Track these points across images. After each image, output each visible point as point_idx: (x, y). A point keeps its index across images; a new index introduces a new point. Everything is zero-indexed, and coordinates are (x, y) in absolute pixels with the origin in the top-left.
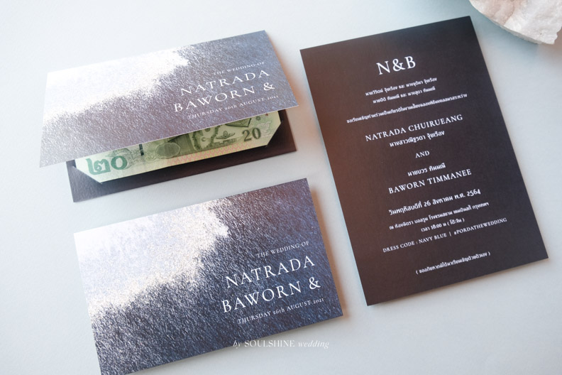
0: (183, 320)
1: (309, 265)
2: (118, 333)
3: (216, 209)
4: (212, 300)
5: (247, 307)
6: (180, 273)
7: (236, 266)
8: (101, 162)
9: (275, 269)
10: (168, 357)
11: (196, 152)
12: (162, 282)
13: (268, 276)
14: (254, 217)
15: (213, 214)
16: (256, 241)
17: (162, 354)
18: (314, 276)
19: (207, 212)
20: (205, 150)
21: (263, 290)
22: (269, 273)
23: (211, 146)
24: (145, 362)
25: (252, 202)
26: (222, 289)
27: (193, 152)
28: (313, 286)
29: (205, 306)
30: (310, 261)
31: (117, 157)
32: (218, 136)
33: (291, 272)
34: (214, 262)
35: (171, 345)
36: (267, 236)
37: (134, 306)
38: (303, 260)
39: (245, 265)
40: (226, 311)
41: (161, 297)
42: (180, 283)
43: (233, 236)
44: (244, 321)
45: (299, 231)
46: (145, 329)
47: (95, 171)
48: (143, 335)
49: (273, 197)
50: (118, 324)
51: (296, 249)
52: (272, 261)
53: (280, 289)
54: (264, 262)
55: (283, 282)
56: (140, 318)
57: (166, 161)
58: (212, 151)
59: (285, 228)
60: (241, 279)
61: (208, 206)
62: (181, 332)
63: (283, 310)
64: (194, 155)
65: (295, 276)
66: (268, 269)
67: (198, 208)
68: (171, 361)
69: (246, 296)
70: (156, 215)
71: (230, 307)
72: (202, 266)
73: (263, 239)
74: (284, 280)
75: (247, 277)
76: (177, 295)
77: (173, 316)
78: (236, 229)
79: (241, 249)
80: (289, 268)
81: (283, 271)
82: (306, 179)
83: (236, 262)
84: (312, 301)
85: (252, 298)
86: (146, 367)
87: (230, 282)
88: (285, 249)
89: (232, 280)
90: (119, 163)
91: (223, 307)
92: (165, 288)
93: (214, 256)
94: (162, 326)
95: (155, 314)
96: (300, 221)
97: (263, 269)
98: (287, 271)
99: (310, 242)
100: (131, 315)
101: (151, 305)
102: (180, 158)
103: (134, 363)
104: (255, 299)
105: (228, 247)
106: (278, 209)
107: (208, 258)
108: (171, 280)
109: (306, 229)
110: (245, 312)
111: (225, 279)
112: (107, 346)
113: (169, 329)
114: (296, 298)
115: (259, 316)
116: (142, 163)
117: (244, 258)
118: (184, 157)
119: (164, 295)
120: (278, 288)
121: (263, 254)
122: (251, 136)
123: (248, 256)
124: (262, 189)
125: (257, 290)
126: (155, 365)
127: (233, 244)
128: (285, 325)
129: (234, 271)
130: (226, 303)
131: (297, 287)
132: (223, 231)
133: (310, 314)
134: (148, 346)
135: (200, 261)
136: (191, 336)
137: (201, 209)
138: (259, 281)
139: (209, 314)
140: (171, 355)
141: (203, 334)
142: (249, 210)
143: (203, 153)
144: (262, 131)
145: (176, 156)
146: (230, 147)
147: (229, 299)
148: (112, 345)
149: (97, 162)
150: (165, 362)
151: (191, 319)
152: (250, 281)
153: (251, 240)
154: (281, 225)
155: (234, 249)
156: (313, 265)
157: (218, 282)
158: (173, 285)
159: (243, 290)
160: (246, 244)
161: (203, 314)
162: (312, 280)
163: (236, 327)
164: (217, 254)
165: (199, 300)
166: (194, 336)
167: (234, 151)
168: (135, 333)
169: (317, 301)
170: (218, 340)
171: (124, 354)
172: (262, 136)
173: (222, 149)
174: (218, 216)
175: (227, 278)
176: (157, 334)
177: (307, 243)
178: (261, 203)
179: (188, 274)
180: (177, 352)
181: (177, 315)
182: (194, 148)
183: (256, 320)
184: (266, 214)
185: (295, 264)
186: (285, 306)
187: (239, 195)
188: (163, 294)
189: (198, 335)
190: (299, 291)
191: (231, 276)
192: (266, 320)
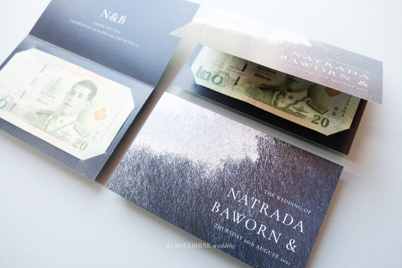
0: (181, 192)
1: (298, 228)
2: (138, 167)
4: (210, 196)
5: (229, 220)
6: (205, 161)
7: (244, 186)
8: (207, 73)
9: (271, 211)
10: (153, 207)
11: (271, 106)
12: (189, 157)
13: (261, 211)
14: (284, 164)
15: (257, 141)
16: (272, 181)
17: (151, 203)
18: (296, 240)
19: (254, 137)
20: (279, 109)
21: (250, 217)
22: (263, 210)
23: (284, 109)
24: (137, 198)
25: (289, 153)
26: (222, 194)
27: (269, 104)
28: (289, 246)
29: (202, 195)
30: (301, 226)
31: (219, 76)
32: (295, 106)
33: (280, 223)
34: (232, 172)
35: (161, 201)
36: (282, 183)
37: (161, 158)
38: (296, 222)
39: (251, 191)
40: (213, 210)
41: (181, 166)
42: (199, 167)
43: (259, 165)
44: (220, 228)
45: (310, 199)
46: (154, 178)
47: (199, 75)
48: (150, 180)
49: (308, 161)
50: (143, 162)
51: (297, 209)
52: (273, 203)
53: (263, 228)
54: (266, 199)
55: (269, 225)
56: (158, 168)
57: (247, 97)
58: (283, 113)
59: (300, 188)
60: (241, 198)
61: (257, 134)
62: (174, 199)
63: (253, 245)
64: (269, 107)
65: (281, 227)
66: (265, 206)
67: (249, 130)
68: (152, 212)
69: (234, 212)
71: (218, 210)
72: (222, 167)
73: (279, 183)
74: (271, 224)
76: (191, 173)
77: (177, 184)
78: (264, 162)
79: (257, 178)
80: (282, 218)
81: (275, 217)
83: (247, 183)
84: (280, 257)
85: (238, 217)
86: (134, 202)
87: (231, 193)
89: (233, 193)
90: (217, 80)
91: (213, 206)
92: (187, 163)
94: (166, 185)
95: (168, 173)
96: (315, 192)
97: (262, 204)
98: (278, 220)
99: (312, 212)
100: (154, 163)
101: (170, 166)
102: (258, 102)
103: (131, 193)
104: (239, 220)
105: (249, 170)
106: (306, 172)
107: (230, 166)
108: (195, 160)
109: (316, 201)
110: (225, 223)
111: (230, 188)
113: (168, 190)
114: (270, 244)
115: (233, 234)
116: (231, 89)
117: (254, 185)
118: (261, 103)
119: (184, 167)
120: (262, 225)
121: (270, 194)
122: (319, 122)
123: (258, 187)
125: (246, 215)
126: (141, 206)
127: (254, 170)
128: (246, 257)
129: (240, 188)
130: (217, 205)
131: (277, 237)
132: (254, 157)
133: (271, 265)
134: (147, 189)
135: (223, 164)
137: (251, 132)
138: (252, 210)
139: (200, 202)
140: (155, 208)
143: (276, 110)
144: (330, 124)
145: (256, 99)
146: (299, 119)
147: (222, 204)
148: (129, 171)
149: (204, 71)
150: (148, 209)
151: (186, 196)
152: (246, 204)
153: (269, 177)
154: (299, 183)
156: (302, 231)
157: (224, 186)
158: (194, 165)
159: (236, 206)
160: (263, 177)
161: (197, 200)
163: (211, 226)
165: (201, 188)
166: (179, 209)
167: (299, 123)
168: (147, 175)
170: (192, 225)
171: (130, 182)
172: (328, 127)
173: (291, 116)
174: (259, 145)
175: (232, 189)
176: (159, 187)
178: (295, 159)
179: (209, 166)
180: (160, 209)
182: (273, 103)
184: (294, 168)
185: (288, 219)
186: (257, 243)
188: (184, 165)
189: (182, 210)
190: (276, 242)
191: (236, 190)
192: (235, 241)
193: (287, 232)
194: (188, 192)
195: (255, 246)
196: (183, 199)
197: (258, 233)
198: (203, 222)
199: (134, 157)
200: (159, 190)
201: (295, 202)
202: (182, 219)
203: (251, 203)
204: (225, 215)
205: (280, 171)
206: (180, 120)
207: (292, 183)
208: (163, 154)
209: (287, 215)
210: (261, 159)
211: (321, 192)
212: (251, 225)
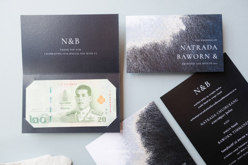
0: (161, 58)
1: (215, 49)
2: (136, 57)
3: (183, 18)
4: (174, 53)
5: (187, 59)
7: (186, 42)
9: (201, 47)
12: (156, 42)
14: (197, 25)
15: (181, 20)
16: (196, 35)
17: (151, 69)
18: (216, 54)
19: (179, 19)
21: (194, 54)
22: (198, 48)
24: (143, 70)
25: (197, 19)
26: (178, 50)
28: (214, 57)
29: (170, 55)
33: (207, 50)
34: (178, 39)
35: (154, 66)
36: (200, 33)
38: (213, 46)
39: (190, 43)
40: (178, 59)
42: (163, 44)
43: (187, 30)
44: (184, 64)
45: (214, 34)
46: (146, 58)
49: (207, 19)
53: (201, 55)
54: (197, 43)
56: (145, 53)
59: (208, 32)
60: (187, 48)
61: (180, 16)
63: (200, 64)
66: (198, 46)
67: (175, 16)
68: (153, 72)
70: (159, 16)
71: (180, 58)
72: (172, 39)
73: (199, 34)
74: (203, 52)
75: (189, 48)
76: (161, 48)
77: (157, 56)
78: (189, 28)
79: (189, 36)
80: (207, 48)
81: (204, 49)
82: (221, 15)
83: (186, 41)
84: (213, 63)
85: (190, 56)
86: (143, 72)
87: (182, 48)
88: (207, 40)
89: (183, 48)
91: (177, 57)
92: (156, 44)
93: (178, 36)
94: (153, 58)
95: (151, 53)
96: (215, 31)
97: (196, 46)
98: (206, 49)
100: (142, 51)
103: (140, 70)
104: (191, 57)
105: (184, 34)
106: (208, 24)
107: (175, 37)
108: (159, 42)
109: (217, 34)
110: (185, 61)
111: (180, 46)
112: (131, 61)
114: (207, 60)
115: (191, 64)
119: (156, 47)
120: (200, 55)
121: (197, 40)
123: (191, 40)
124: (203, 15)
125: (192, 54)
126: (147, 72)
128: (200, 70)
129: (185, 44)
132: (184, 28)
133: (211, 68)
134: (146, 64)
135: (172, 37)
136: (163, 65)
137: (177, 17)
138: (193, 51)
139: (171, 58)
140: (154, 70)
141: (167, 65)
142: (196, 22)
148: (133, 61)
153: (194, 34)
154: (207, 30)
155: (186, 36)
156: (216, 49)
157: (177, 47)
158: (160, 44)
159: (186, 52)
161: (169, 58)
162: (215, 55)
163: (180, 65)
164: (179, 36)
166: (164, 65)
168: (142, 58)
169: (215, 64)
171: (136, 65)
174: (183, 22)
175: (181, 46)
177: (216, 40)
178: (201, 20)
179: (166, 41)
180: (156, 69)
181: (159, 56)
183: (189, 65)
184: (202, 25)
185: (209, 47)
187: (193, 15)
188: (155, 46)
189: (165, 65)
190: (209, 58)
191: (183, 46)
193: (211, 52)
194: (164, 56)
195: (202, 64)
196: (163, 61)
197: (200, 58)
198: (176, 65)
199: (131, 54)
200: (151, 62)
201: (209, 39)
202: (168, 68)
203: (191, 48)
204: (184, 58)
205: (197, 29)
206: (142, 26)
207: (204, 31)
208: (144, 46)
209: (208, 45)
210: (187, 27)
211: (217, 30)
212: (196, 57)
